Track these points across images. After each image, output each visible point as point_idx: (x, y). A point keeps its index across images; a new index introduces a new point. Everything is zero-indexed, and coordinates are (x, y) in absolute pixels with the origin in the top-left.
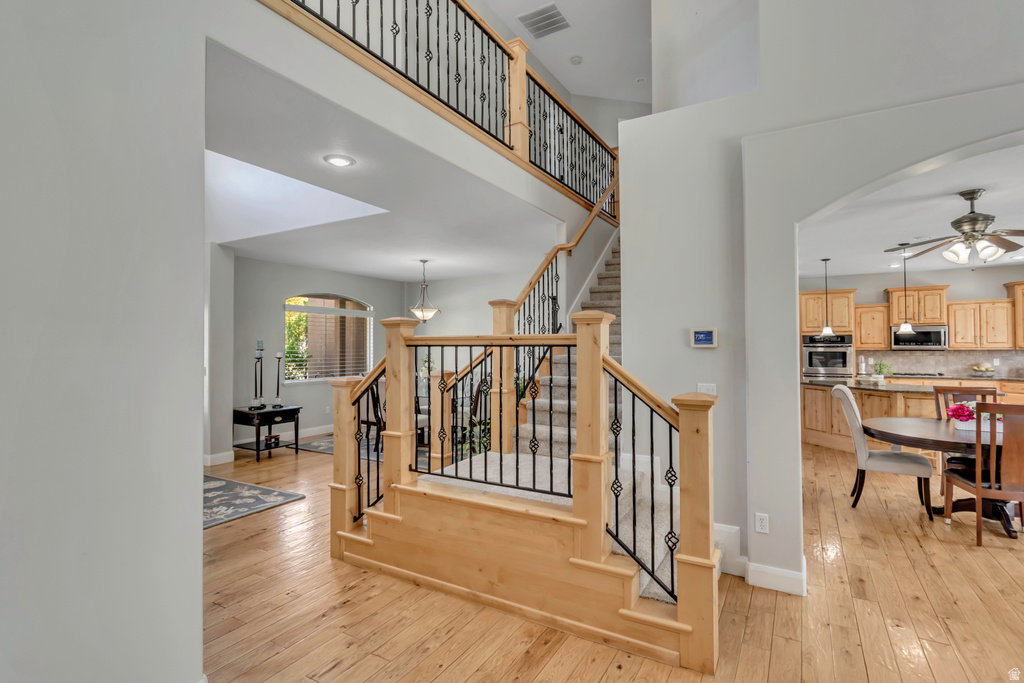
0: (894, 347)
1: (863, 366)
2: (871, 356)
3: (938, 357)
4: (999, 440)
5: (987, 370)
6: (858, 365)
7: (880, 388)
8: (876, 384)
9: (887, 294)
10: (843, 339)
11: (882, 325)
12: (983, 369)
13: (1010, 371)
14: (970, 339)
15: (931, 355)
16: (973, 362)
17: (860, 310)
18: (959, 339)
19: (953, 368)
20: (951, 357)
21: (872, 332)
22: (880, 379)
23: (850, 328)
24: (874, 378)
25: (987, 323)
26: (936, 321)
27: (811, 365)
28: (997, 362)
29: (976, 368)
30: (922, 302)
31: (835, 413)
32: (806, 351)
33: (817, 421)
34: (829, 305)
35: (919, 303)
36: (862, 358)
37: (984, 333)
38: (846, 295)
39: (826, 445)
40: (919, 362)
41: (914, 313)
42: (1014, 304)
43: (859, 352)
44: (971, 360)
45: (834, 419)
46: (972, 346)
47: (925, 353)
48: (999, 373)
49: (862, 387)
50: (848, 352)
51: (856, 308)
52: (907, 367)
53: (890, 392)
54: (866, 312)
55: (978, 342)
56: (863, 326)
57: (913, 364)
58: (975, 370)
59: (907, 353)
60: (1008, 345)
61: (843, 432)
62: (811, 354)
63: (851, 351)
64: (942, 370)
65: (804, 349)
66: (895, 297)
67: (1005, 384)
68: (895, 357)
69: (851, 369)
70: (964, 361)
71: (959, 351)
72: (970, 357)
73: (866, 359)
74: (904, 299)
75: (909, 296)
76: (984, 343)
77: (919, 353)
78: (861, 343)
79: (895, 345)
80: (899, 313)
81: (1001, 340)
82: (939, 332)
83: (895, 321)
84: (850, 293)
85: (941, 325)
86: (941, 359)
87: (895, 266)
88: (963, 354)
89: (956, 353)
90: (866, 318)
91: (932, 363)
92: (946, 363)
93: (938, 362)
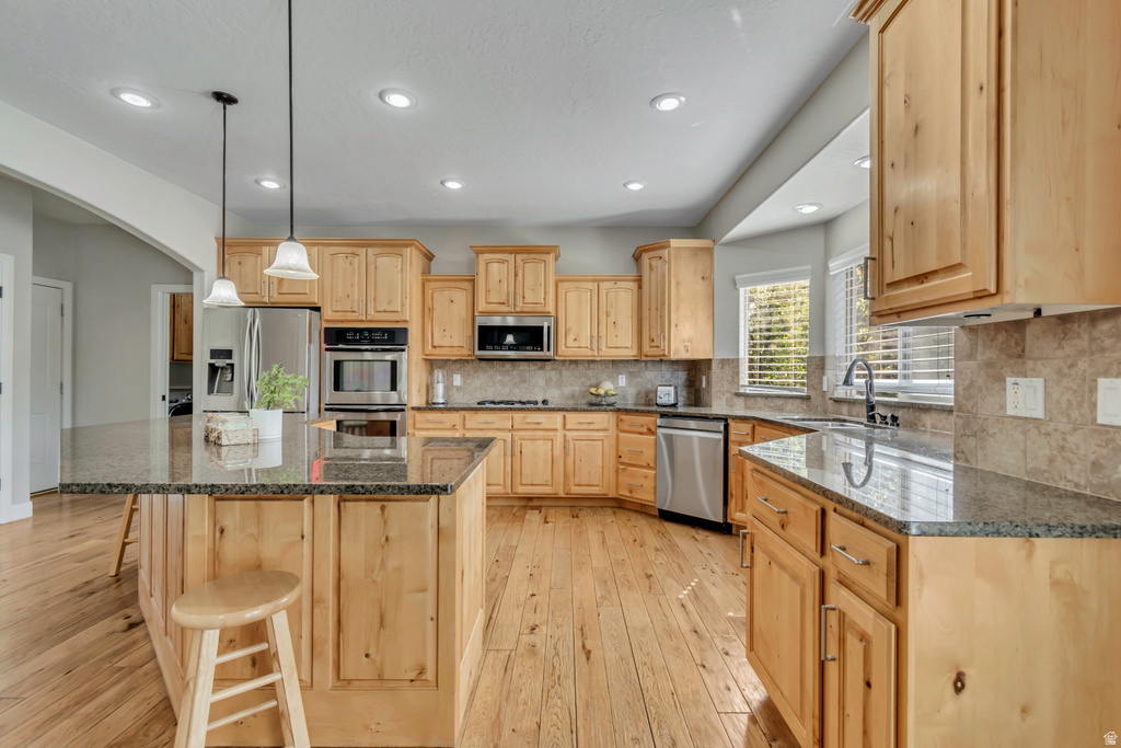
0: (478, 353)
1: (440, 389)
2: (453, 372)
3: (549, 372)
5: (606, 394)
10: (393, 337)
11: (462, 314)
12: (603, 392)
13: (638, 394)
14: (585, 342)
15: (542, 368)
17: (432, 285)
18: (571, 343)
19: (568, 390)
20: (566, 373)
25: (608, 315)
26: (539, 308)
27: (338, 386)
28: (622, 381)
29: (593, 390)
30: (520, 274)
34: (371, 268)
35: (516, 275)
36: (439, 375)
37: (603, 333)
40: (524, 382)
41: (508, 293)
42: (640, 287)
43: (432, 364)
44: (587, 377)
46: (586, 354)
47: (532, 366)
48: (624, 397)
50: (402, 361)
51: (423, 281)
52: (507, 390)
54: (442, 289)
55: (595, 347)
57: (515, 384)
58: (593, 394)
59: (508, 366)
60: (634, 352)
62: (337, 364)
63: (406, 360)
65: (326, 353)
67: (623, 417)
68: (491, 372)
70: (583, 380)
71: (576, 362)
72: (587, 373)
73: (447, 376)
74: (495, 267)
75: (502, 261)
76: (604, 348)
77: (523, 366)
78: (434, 347)
79: (479, 349)
80: (488, 291)
81: (622, 342)
82: (542, 328)
83: (481, 306)
84: (406, 246)
85: (546, 315)
86: (553, 375)
87: (453, 185)
88: (581, 367)
89: (573, 366)
90: (440, 300)
91: (542, 383)
92: (559, 384)
93: (548, 381)
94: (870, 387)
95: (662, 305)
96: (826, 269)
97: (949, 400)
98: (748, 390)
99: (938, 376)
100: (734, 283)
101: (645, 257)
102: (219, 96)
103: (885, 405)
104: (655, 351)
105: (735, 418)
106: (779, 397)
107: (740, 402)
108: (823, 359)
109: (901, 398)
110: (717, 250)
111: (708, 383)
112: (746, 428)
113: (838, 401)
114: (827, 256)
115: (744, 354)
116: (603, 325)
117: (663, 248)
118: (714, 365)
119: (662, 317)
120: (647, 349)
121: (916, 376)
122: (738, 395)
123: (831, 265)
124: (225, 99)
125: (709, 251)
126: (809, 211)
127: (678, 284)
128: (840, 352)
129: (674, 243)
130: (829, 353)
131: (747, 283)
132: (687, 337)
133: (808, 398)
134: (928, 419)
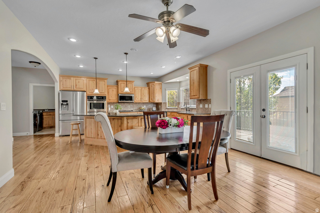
0: (119, 101)
1: (110, 109)
2: (112, 105)
3: (131, 105)
4: (200, 140)
6: (108, 108)
7: (117, 115)
8: (116, 114)
9: (117, 82)
10: (103, 98)
11: (115, 93)
12: (142, 109)
13: (148, 109)
14: (139, 99)
15: (129, 104)
16: (140, 107)
17: (109, 87)
18: (137, 99)
19: (135, 109)
20: (135, 105)
21: (112, 96)
22: (117, 111)
23: (105, 94)
24: (115, 111)
25: (143, 94)
27: (91, 108)
28: (145, 106)
31: (99, 128)
32: (89, 102)
33: (92, 133)
34: (98, 83)
36: (109, 106)
37: (143, 98)
38: (104, 80)
39: (95, 144)
40: (126, 107)
42: (149, 89)
43: (108, 103)
44: (139, 106)
45: (99, 131)
46: (140, 101)
47: (128, 104)
48: (145, 110)
49: (110, 115)
50: (104, 103)
51: (107, 86)
53: (121, 116)
54: (111, 88)
56: (110, 93)
58: (140, 109)
59: (123, 104)
60: (148, 101)
61: (102, 137)
62: (91, 104)
63: (105, 103)
64: (132, 109)
65: (88, 101)
66: (120, 83)
69: (105, 109)
71: (136, 103)
72: (139, 105)
73: (111, 106)
74: (122, 84)
75: (124, 83)
76: (143, 100)
77: (126, 104)
78: (109, 100)
79: (120, 100)
80: (121, 89)
81: (146, 99)
82: (132, 96)
83: (120, 92)
84: (105, 80)
85: (132, 94)
86: (132, 106)
87: (120, 70)
88: (137, 104)
89: (136, 104)
90: (110, 90)
91: (130, 107)
92: (133, 107)
93: (131, 107)
94: (186, 106)
95: (154, 93)
96: (180, 89)
97: (195, 107)
98: (168, 108)
99: (194, 105)
100: (166, 90)
101: (150, 84)
102: (95, 58)
103: (188, 109)
104: (152, 101)
105: (168, 112)
106: (173, 108)
107: (167, 109)
108: (179, 102)
109: (190, 108)
110: (163, 84)
111: (161, 107)
112: (170, 113)
113: (181, 109)
114: (180, 87)
115: (167, 102)
116: (143, 96)
117: (154, 83)
118: (162, 103)
119: (154, 95)
120: (151, 101)
121: (192, 105)
122: (166, 108)
123: (181, 88)
124: (96, 58)
125: (161, 84)
126: (178, 81)
127: (156, 89)
128: (182, 102)
129: (156, 82)
130: (180, 102)
131: (168, 90)
132: (158, 99)
133: (177, 109)
134: (193, 110)
